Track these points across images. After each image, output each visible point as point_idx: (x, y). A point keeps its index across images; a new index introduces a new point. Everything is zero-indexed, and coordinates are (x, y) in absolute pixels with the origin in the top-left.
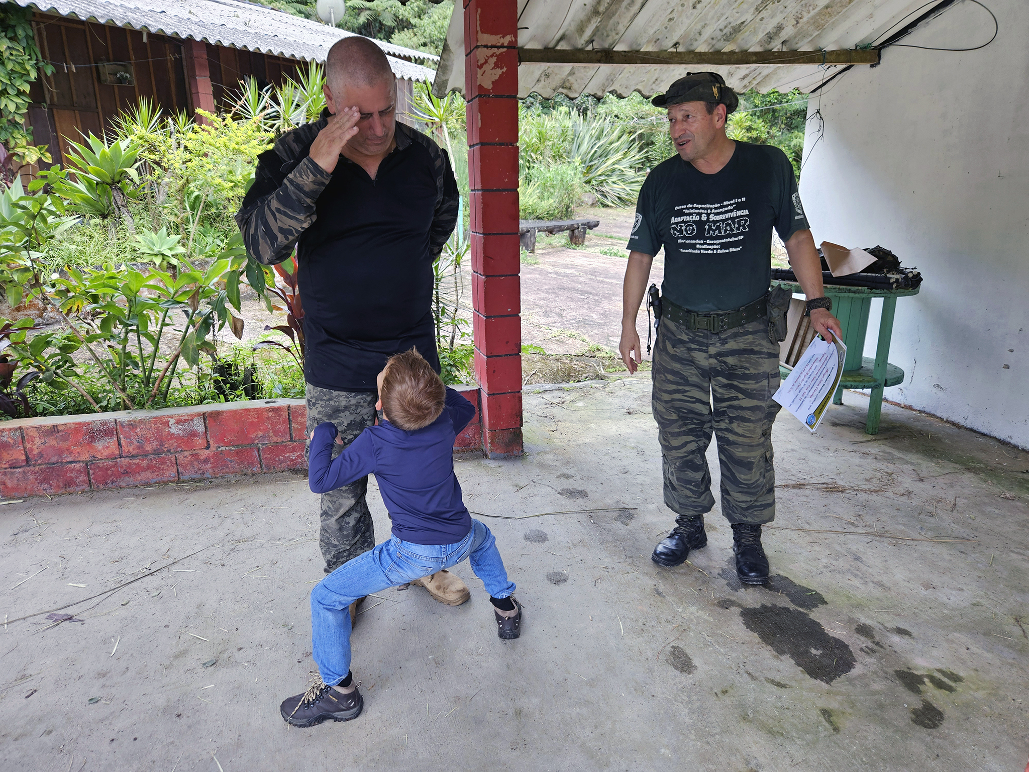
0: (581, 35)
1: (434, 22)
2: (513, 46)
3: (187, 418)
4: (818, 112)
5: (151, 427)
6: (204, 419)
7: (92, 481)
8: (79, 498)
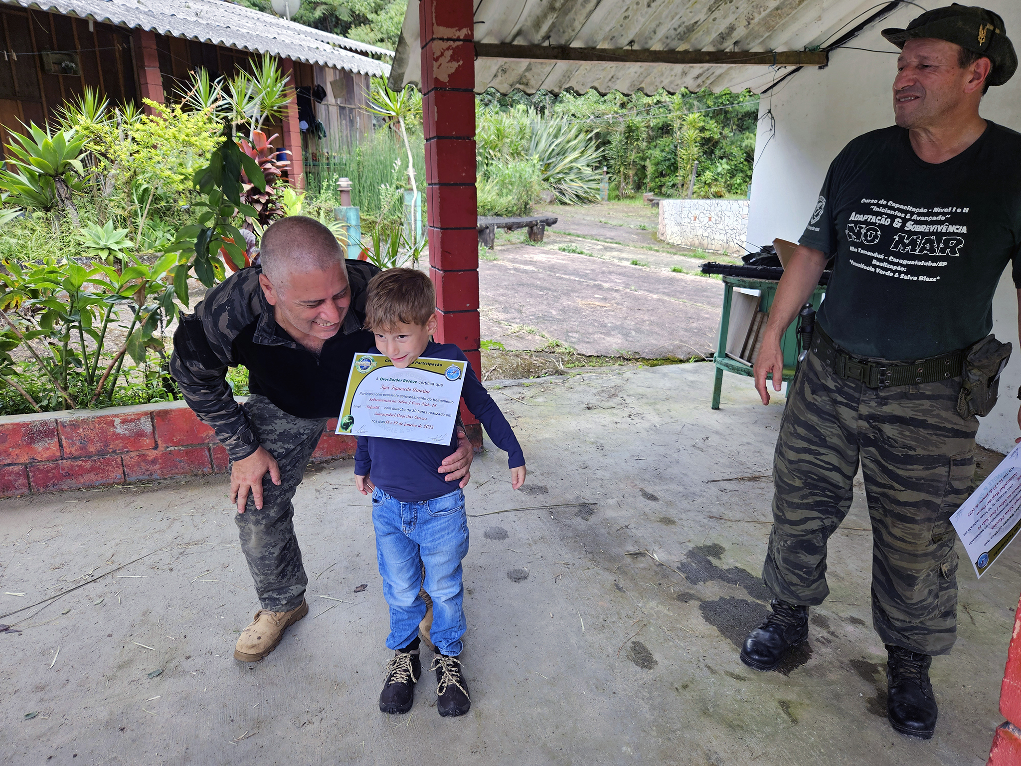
0: (538, 31)
1: (391, 18)
2: (469, 39)
3: (133, 417)
4: (769, 112)
5: (95, 427)
6: (152, 418)
7: (32, 484)
8: (18, 502)
